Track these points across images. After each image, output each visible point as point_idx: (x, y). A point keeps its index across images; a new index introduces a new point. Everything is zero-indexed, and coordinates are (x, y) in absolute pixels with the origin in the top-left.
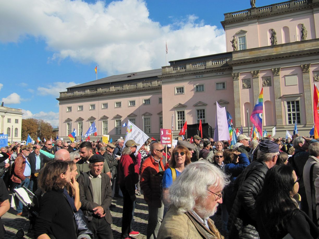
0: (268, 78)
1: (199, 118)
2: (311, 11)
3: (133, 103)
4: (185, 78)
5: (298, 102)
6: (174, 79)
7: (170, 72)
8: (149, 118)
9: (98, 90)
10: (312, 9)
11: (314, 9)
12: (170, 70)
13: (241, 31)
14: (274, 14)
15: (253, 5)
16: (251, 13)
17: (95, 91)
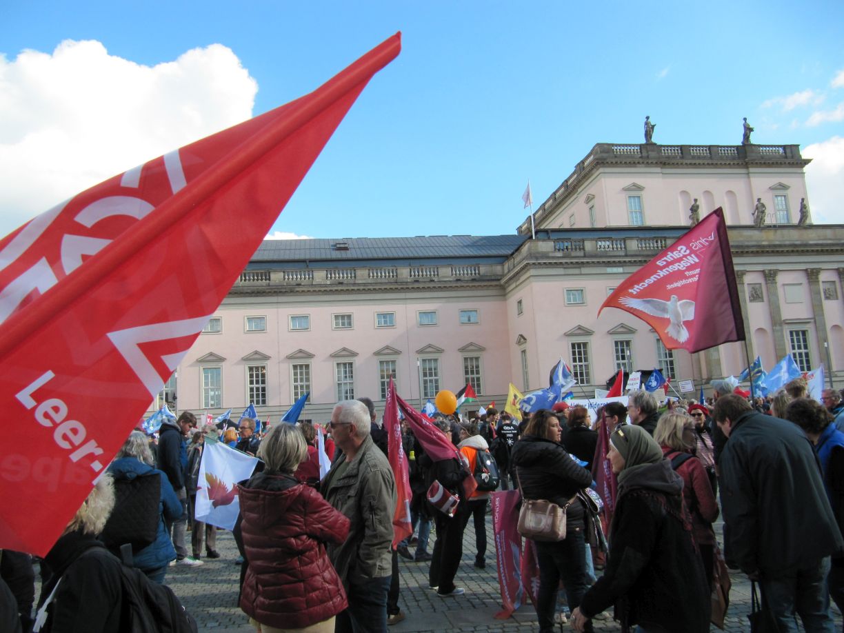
0: (757, 286)
1: (618, 359)
2: (744, 171)
3: (387, 320)
4: (585, 270)
5: (804, 333)
6: (561, 271)
7: (548, 252)
8: (436, 360)
9: (273, 276)
10: (747, 168)
11: (751, 170)
12: (549, 250)
13: (634, 185)
14: (690, 164)
15: (651, 138)
16: (647, 152)
17: (262, 280)
